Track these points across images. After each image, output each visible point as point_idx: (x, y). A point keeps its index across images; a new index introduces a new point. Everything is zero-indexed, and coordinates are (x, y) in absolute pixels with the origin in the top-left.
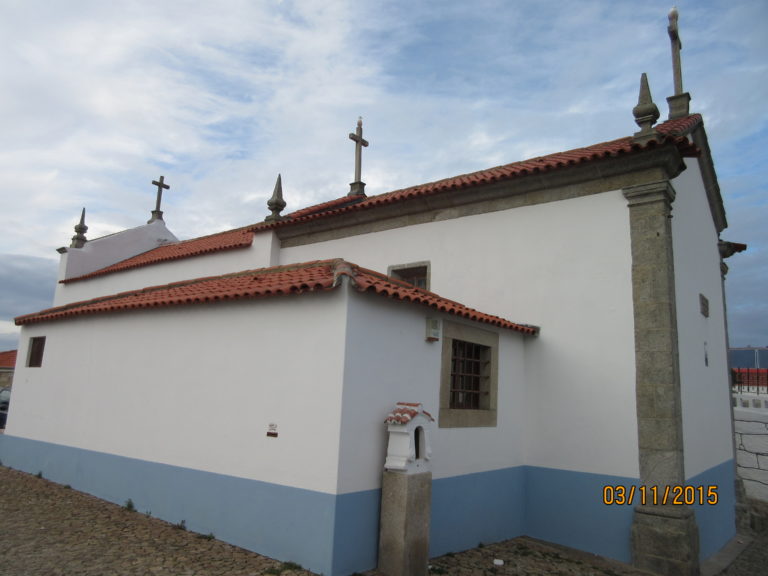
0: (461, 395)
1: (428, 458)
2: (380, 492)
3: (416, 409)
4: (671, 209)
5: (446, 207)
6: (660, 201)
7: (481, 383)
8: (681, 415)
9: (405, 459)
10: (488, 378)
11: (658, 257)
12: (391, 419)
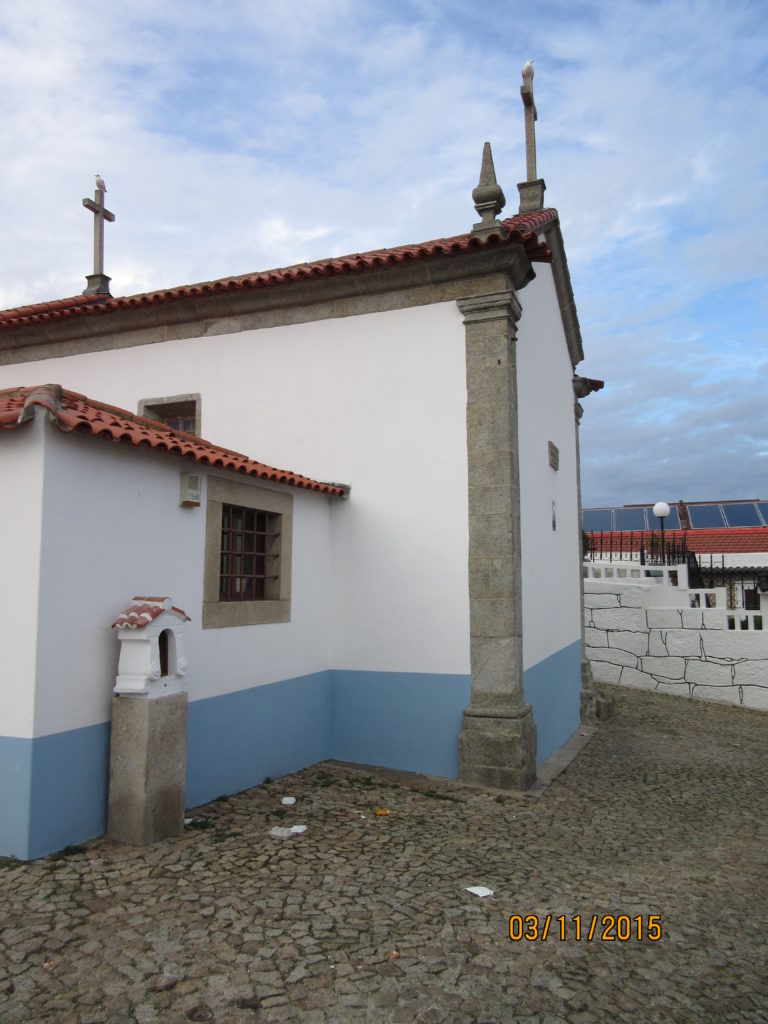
0: (238, 581)
1: (182, 673)
2: (108, 727)
3: (160, 605)
4: (516, 329)
5: (223, 316)
6: (503, 318)
7: (268, 565)
8: (520, 593)
9: (146, 677)
10: (277, 556)
11: (498, 391)
12: (122, 621)
